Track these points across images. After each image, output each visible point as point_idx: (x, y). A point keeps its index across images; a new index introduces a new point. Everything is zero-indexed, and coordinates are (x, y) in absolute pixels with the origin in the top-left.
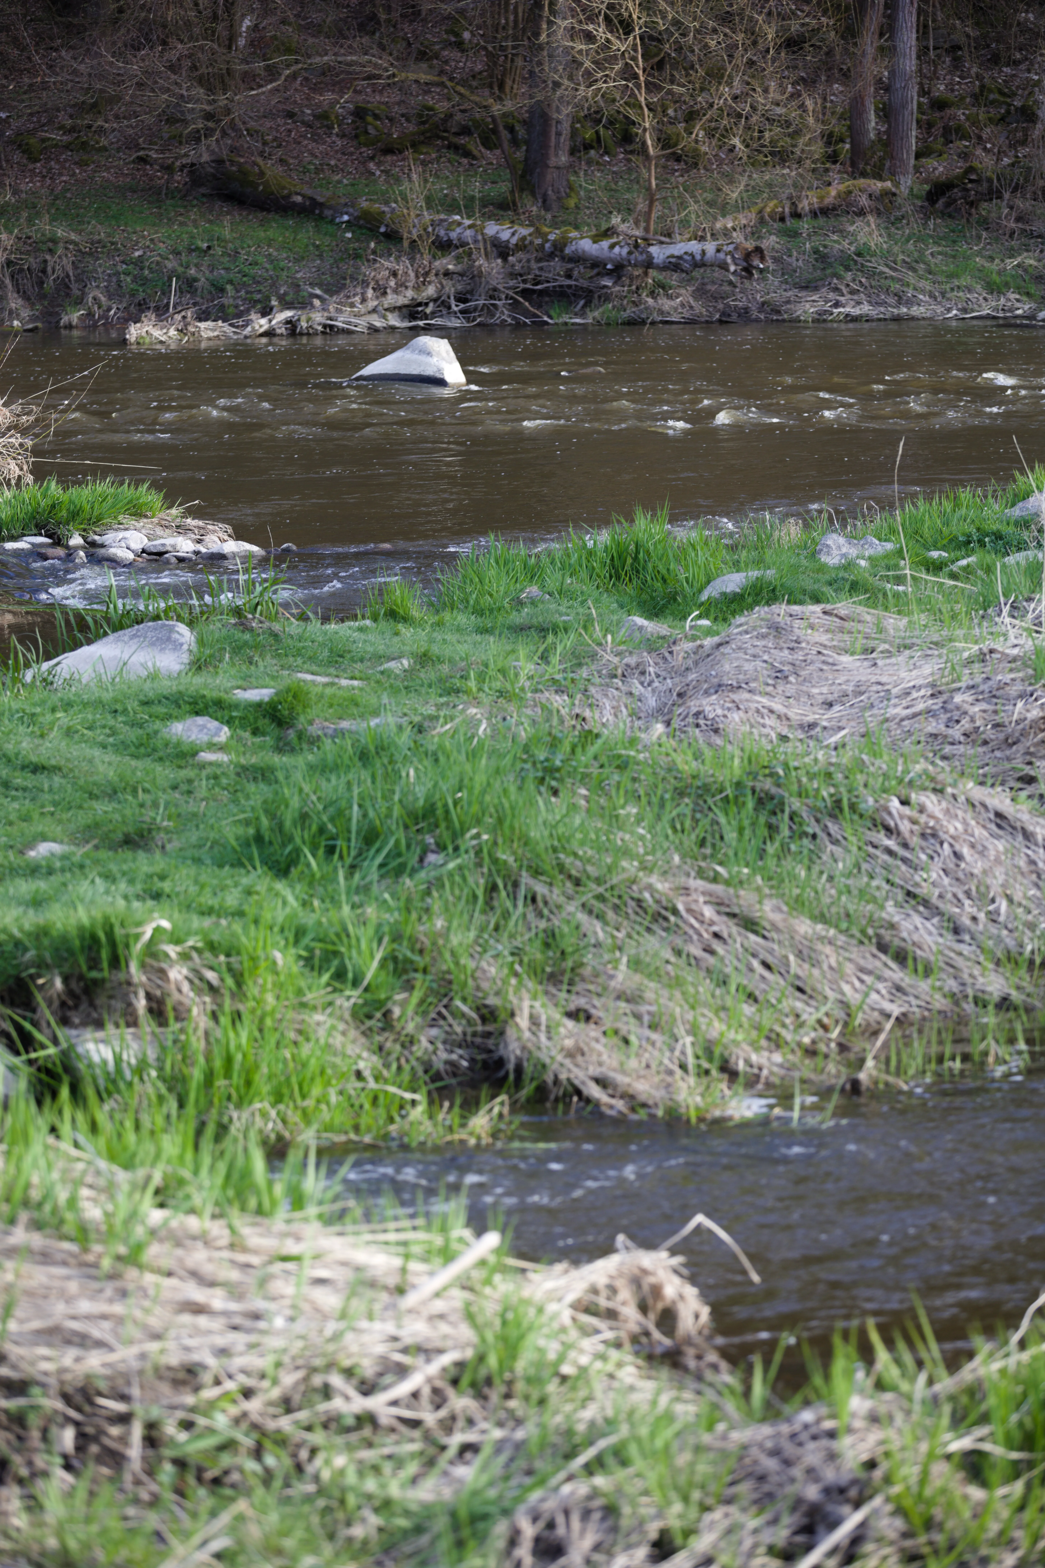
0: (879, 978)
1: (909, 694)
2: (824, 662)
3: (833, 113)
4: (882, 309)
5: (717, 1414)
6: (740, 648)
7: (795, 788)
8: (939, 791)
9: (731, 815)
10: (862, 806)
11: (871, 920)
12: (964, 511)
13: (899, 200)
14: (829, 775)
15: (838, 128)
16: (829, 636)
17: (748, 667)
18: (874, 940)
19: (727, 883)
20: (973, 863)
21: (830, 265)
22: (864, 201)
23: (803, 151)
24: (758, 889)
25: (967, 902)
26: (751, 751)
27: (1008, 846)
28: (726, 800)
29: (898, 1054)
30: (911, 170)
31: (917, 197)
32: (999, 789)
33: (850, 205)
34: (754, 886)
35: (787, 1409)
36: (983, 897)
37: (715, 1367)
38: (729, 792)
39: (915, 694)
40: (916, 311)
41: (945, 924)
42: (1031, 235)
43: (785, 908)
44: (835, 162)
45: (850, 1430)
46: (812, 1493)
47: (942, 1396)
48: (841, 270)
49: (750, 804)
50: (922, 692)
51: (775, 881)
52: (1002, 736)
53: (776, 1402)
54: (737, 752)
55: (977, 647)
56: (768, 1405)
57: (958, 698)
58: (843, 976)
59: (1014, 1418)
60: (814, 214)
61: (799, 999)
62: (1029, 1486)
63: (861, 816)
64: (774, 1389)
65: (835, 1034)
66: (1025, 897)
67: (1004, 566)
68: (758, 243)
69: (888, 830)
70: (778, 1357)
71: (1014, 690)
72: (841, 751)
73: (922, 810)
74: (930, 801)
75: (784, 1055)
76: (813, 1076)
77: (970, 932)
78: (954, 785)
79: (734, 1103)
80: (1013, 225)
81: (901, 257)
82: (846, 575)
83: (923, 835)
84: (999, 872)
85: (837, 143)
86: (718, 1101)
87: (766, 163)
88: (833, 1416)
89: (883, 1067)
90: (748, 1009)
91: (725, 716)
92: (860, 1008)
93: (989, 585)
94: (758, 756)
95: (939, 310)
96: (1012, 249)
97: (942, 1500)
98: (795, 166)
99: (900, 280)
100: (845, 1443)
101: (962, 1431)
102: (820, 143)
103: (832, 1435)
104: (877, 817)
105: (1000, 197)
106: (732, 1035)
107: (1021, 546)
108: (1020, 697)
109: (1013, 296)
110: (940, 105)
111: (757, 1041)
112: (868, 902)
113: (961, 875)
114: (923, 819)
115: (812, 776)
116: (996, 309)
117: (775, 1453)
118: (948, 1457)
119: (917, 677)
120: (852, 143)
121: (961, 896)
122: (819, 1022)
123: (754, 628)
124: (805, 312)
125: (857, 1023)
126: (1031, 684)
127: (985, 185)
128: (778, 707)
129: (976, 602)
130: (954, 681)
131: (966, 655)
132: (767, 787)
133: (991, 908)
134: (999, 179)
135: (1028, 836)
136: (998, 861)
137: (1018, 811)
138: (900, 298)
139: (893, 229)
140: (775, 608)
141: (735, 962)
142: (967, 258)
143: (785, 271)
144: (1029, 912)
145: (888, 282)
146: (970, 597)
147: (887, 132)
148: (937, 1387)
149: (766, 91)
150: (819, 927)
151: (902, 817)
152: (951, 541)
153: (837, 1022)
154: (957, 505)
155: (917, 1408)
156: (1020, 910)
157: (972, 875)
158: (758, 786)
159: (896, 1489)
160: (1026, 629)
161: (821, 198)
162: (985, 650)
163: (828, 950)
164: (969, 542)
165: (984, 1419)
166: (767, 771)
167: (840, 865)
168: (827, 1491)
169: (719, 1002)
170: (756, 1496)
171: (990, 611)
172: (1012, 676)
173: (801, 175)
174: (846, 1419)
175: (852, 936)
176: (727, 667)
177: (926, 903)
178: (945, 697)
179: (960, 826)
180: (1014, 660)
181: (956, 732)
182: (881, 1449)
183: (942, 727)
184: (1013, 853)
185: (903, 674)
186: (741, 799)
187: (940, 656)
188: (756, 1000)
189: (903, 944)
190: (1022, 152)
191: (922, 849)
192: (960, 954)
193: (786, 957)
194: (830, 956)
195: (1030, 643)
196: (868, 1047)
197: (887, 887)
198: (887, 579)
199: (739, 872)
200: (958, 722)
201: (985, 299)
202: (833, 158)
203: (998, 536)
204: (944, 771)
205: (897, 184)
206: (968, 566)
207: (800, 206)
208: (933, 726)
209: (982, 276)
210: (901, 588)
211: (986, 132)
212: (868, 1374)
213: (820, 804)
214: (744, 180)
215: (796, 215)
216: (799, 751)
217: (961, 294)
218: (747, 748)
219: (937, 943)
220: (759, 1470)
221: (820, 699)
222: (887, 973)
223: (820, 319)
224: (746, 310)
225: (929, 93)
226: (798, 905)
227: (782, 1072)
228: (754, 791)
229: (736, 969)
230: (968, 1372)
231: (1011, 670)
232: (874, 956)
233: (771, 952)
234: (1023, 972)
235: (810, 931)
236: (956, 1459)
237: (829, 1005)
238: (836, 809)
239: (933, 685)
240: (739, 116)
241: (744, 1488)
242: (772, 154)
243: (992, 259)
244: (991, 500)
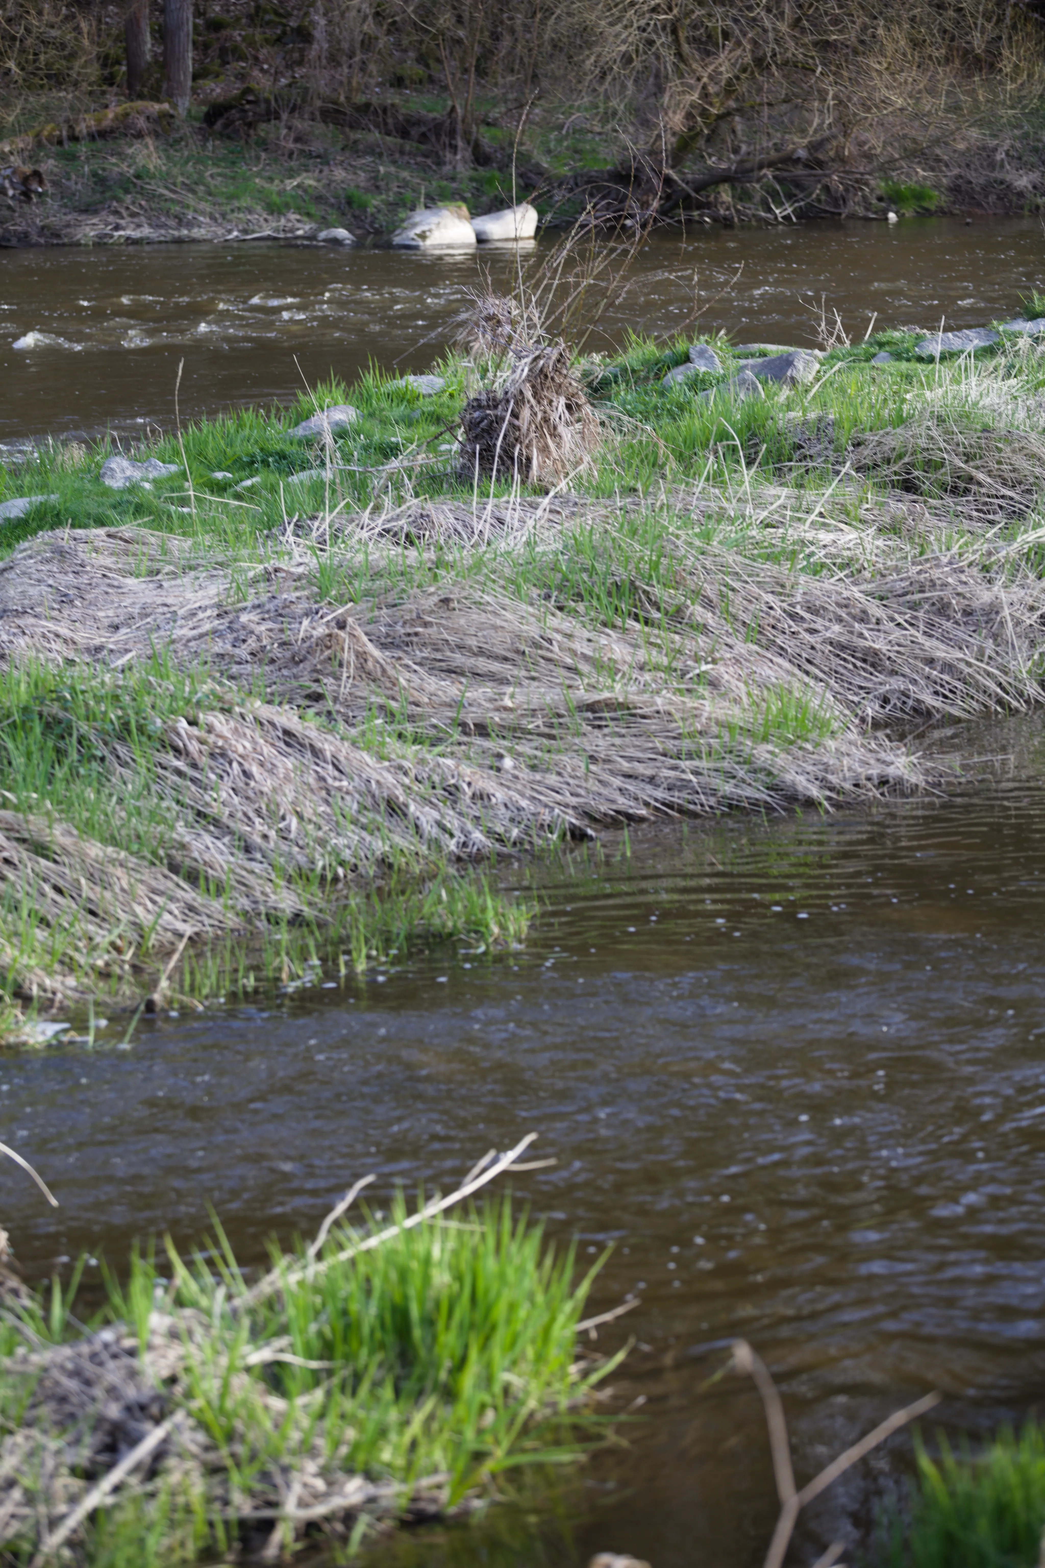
0: (171, 899)
1: (194, 614)
2: (109, 585)
3: (108, 35)
4: (163, 232)
5: (18, 1338)
6: (24, 573)
7: (82, 711)
8: (226, 711)
9: (19, 740)
10: (151, 727)
11: (162, 842)
12: (247, 431)
13: (178, 122)
14: (116, 698)
15: (114, 50)
16: (114, 559)
17: (33, 591)
18: (165, 861)
19: (16, 808)
20: (263, 781)
21: (109, 188)
22: (142, 123)
23: (79, 74)
24: (48, 814)
25: (257, 820)
26: (38, 675)
27: (297, 763)
28: (14, 725)
29: (192, 973)
30: (189, 91)
31: (195, 119)
32: (287, 707)
33: (127, 127)
34: (43, 810)
35: (86, 1329)
36: (273, 815)
37: (15, 1293)
38: (16, 717)
39: (201, 615)
40: (197, 233)
41: (236, 843)
42: (310, 155)
43: (75, 832)
44: (111, 85)
45: (150, 1347)
46: (114, 1411)
47: (242, 1311)
48: (120, 193)
49: (38, 729)
50: (209, 613)
51: (65, 805)
52: (288, 654)
53: (75, 1322)
54: (24, 678)
55: (261, 567)
56: (67, 1326)
57: (244, 618)
58: (135, 898)
59: (313, 1328)
60: (92, 137)
61: (91, 922)
62: (329, 1394)
63: (150, 737)
64: (73, 1309)
65: (128, 956)
66: (316, 814)
67: (287, 486)
68: (36, 167)
69: (176, 750)
70: (77, 1279)
71: (299, 608)
72: (128, 673)
73: (210, 730)
74: (218, 721)
75: (77, 978)
76: (107, 999)
77: (261, 850)
78: (242, 705)
79: (27, 1029)
80: (291, 145)
81: (180, 179)
82: (131, 498)
83: (212, 755)
84: (289, 789)
85: (113, 65)
86: (13, 1027)
87: (42, 87)
88: (133, 1334)
89: (177, 987)
90: (40, 934)
91: (11, 642)
92: (153, 929)
93: (273, 504)
94: (44, 680)
95: (220, 231)
96: (291, 169)
97: (243, 1412)
98: (71, 89)
99: (179, 202)
100: (146, 1360)
101: (261, 1343)
102: (96, 66)
103: (132, 1353)
104: (165, 738)
105: (278, 118)
106: (25, 960)
107: (304, 466)
108: (307, 615)
109: (293, 217)
110: (216, 26)
111: (51, 966)
112: (158, 823)
113: (251, 794)
114: (211, 739)
115: (99, 699)
116: (277, 230)
117: (76, 1373)
118: (248, 1369)
119: (203, 597)
120: (128, 65)
121: (251, 814)
122: (113, 944)
123: (38, 553)
124: (85, 236)
125: (150, 944)
126: (316, 602)
127: (263, 106)
128: (64, 631)
129: (261, 522)
130: (239, 601)
131: (251, 574)
132: (54, 711)
133: (281, 825)
134: (276, 100)
135: (316, 753)
136: (287, 778)
137: (306, 728)
138: (180, 220)
139: (172, 152)
140: (58, 532)
141: (27, 887)
142: (246, 179)
143: (64, 195)
144: (320, 828)
145: (169, 205)
146: (254, 517)
147: (164, 54)
148: (237, 1302)
149: (40, 13)
150: (110, 850)
151: (190, 737)
152: (235, 461)
153: (130, 943)
154: (240, 426)
155: (217, 1322)
156: (311, 827)
157: (262, 793)
158: (45, 710)
159: (198, 1403)
160: (311, 548)
161: (99, 121)
162: (271, 569)
163: (119, 872)
164: (253, 462)
165: (284, 1330)
166: (54, 695)
167: (130, 787)
168: (128, 1409)
169: (11, 928)
170: (57, 1417)
171: (274, 530)
172: (298, 594)
173: (78, 98)
174: (145, 1335)
175: (143, 858)
176: (12, 593)
177: (216, 822)
178: (231, 617)
179: (248, 745)
180: (299, 578)
181: (242, 652)
182: (181, 1365)
183: (229, 647)
184: (302, 770)
185: (189, 595)
186: (28, 724)
187: (225, 576)
188: (48, 925)
189: (194, 864)
190: (299, 72)
191: (211, 768)
192: (252, 872)
193: (78, 881)
194: (122, 878)
195: (315, 561)
196: (162, 968)
197: (177, 808)
198: (171, 500)
199: (28, 797)
200: (244, 641)
201: (266, 220)
202: (109, 80)
203: (282, 456)
204: (232, 691)
205: (174, 106)
206: (253, 486)
207: (77, 129)
208: (219, 646)
209: (262, 196)
210: (185, 510)
211: (263, 53)
212: (166, 1290)
213: (108, 727)
214: (19, 104)
215: (74, 138)
216: (85, 675)
217: (241, 215)
218: (33, 672)
219: (228, 862)
220: (59, 1391)
221: (106, 622)
222: (180, 894)
223: (101, 244)
224: (26, 234)
225: (204, 14)
226: (88, 828)
227: (77, 995)
228: (41, 715)
229: (28, 894)
230: (267, 1285)
231: (297, 589)
232: (166, 877)
233: (62, 876)
234: (315, 888)
235: (101, 854)
236: (256, 1371)
237: (122, 927)
238: (124, 732)
239: (219, 605)
240: (14, 38)
241: (45, 1411)
242: (48, 77)
243: (271, 180)
244: (274, 420)
